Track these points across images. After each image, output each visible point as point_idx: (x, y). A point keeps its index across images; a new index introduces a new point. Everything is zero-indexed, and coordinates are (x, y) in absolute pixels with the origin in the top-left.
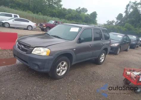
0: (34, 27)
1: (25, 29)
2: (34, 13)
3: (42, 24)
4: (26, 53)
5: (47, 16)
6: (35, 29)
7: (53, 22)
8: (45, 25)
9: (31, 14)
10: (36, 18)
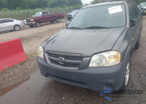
0: (21, 26)
1: (11, 31)
2: (12, 10)
3: (29, 20)
4: (77, 68)
5: (27, 10)
6: (23, 27)
7: (41, 13)
8: (33, 20)
9: (9, 12)
10: (16, 15)
